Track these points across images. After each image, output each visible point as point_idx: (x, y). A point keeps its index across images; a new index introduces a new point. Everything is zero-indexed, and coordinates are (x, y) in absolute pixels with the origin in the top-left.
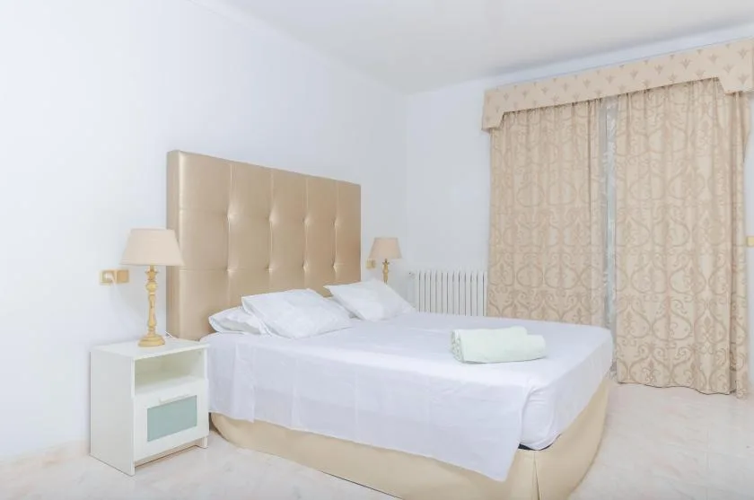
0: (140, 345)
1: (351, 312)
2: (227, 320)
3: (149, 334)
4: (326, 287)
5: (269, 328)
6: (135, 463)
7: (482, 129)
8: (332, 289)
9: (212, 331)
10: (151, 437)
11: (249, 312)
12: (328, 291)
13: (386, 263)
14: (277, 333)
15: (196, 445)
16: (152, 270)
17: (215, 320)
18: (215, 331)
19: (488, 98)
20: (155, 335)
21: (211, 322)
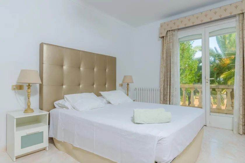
0: (24, 112)
1: (108, 101)
2: (59, 103)
3: (28, 108)
4: (100, 92)
5: (73, 107)
6: (16, 157)
7: (160, 37)
8: (102, 93)
9: (55, 107)
10: (22, 147)
11: (66, 101)
12: (100, 93)
13: (128, 84)
14: (75, 109)
15: (44, 149)
16: (29, 85)
17: (56, 103)
18: (56, 108)
19: (161, 26)
20: (30, 109)
21: (55, 104)
